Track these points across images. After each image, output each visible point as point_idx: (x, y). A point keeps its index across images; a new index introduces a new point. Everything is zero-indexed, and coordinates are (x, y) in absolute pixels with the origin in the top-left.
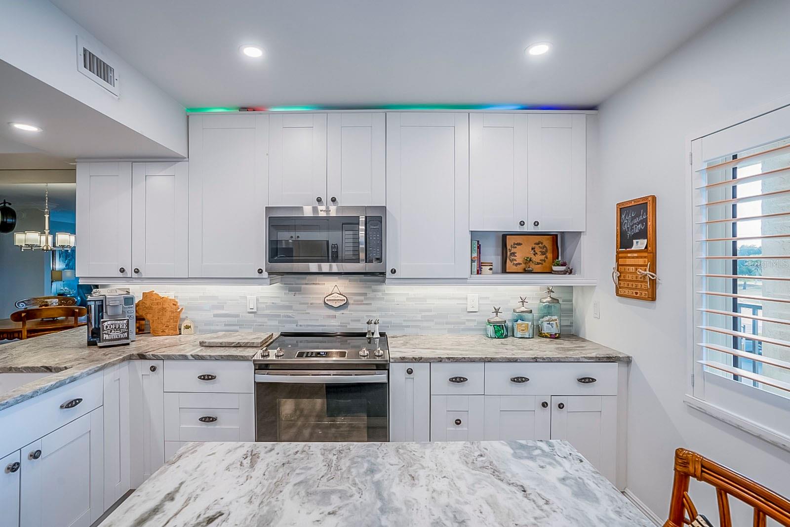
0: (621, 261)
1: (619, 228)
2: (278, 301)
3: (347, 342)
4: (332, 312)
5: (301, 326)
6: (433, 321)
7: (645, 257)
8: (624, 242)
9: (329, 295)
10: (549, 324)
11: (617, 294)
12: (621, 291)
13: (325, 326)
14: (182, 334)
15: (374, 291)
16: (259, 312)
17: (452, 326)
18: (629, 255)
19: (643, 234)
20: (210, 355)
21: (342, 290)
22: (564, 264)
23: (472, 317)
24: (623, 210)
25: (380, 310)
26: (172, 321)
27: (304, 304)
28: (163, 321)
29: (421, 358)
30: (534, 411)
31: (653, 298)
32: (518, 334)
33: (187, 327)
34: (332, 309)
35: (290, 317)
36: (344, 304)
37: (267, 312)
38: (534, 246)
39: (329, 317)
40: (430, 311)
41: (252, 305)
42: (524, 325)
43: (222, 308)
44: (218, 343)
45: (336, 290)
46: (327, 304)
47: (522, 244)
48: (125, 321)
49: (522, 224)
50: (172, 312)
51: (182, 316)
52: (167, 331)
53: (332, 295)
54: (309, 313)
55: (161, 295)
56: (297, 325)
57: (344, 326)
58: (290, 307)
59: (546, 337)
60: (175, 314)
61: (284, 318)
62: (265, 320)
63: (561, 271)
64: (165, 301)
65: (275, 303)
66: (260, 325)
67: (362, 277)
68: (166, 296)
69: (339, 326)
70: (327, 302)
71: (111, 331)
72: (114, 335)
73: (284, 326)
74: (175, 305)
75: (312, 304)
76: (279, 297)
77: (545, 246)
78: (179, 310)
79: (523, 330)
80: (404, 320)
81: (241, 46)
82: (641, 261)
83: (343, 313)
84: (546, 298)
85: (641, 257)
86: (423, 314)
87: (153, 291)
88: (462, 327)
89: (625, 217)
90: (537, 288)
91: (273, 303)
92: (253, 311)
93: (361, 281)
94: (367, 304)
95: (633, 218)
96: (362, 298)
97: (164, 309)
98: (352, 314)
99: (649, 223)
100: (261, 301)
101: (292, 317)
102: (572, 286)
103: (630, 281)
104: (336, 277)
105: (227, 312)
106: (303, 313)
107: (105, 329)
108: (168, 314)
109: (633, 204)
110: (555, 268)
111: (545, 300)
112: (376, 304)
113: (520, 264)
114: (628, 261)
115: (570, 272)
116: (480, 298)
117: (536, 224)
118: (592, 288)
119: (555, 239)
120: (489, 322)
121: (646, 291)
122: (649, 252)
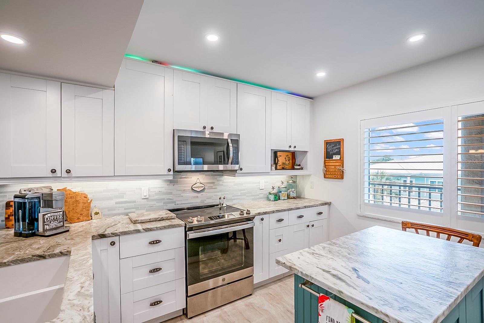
0: (326, 164)
1: (325, 150)
2: (163, 190)
3: (204, 211)
4: (196, 194)
5: (178, 204)
6: (245, 195)
7: (339, 162)
8: (328, 156)
9: (195, 184)
10: (293, 192)
11: (325, 177)
12: (327, 176)
13: (192, 203)
14: (93, 218)
15: (218, 181)
16: (150, 198)
17: (253, 197)
18: (331, 161)
19: (339, 153)
20: (156, 227)
21: (202, 181)
22: (299, 165)
23: (261, 192)
24: (327, 143)
25: (220, 191)
26: (84, 210)
27: (180, 190)
28: (78, 211)
29: (266, 212)
30: (304, 230)
31: (343, 178)
32: (282, 198)
33: (97, 213)
34: (195, 193)
35: (171, 199)
36: (203, 189)
37: (156, 197)
38: (286, 157)
39: (194, 197)
40: (244, 190)
41: (145, 194)
42: (284, 194)
43: (123, 197)
44: (147, 220)
45: (198, 181)
46: (194, 190)
47: (281, 156)
48: (61, 213)
49: (290, 147)
50: (84, 203)
51: (92, 205)
52: (81, 218)
53: (196, 185)
54: (182, 196)
55: (74, 190)
56: (175, 204)
57: (203, 202)
58: (171, 193)
59: (292, 198)
60: (86, 205)
61: (167, 201)
62: (155, 203)
63: (299, 169)
64: (77, 195)
65: (161, 191)
66: (151, 207)
67: (212, 173)
68: (77, 191)
69: (200, 202)
70: (193, 189)
71: (50, 222)
72: (53, 225)
73: (167, 206)
74: (86, 197)
75: (184, 190)
76: (162, 187)
77: (289, 157)
78: (89, 201)
79: (284, 196)
80: (233, 196)
81: (206, 35)
82: (337, 164)
83: (202, 195)
84: (290, 181)
85: (337, 162)
86: (242, 192)
87: (66, 188)
88: (258, 197)
89: (329, 146)
90: (285, 176)
91: (160, 191)
92: (146, 197)
93: (212, 175)
94: (214, 188)
95: (333, 147)
96: (212, 185)
97: (77, 201)
98: (207, 194)
99: (341, 149)
100: (151, 190)
101: (172, 200)
102: (297, 175)
103: (332, 172)
104: (198, 174)
105: (127, 200)
106: (179, 196)
107: (46, 221)
108: (81, 205)
109: (333, 141)
110: (295, 167)
111: (290, 182)
112: (219, 188)
113: (281, 165)
114: (331, 164)
115: (302, 169)
116: (265, 182)
117: (295, 147)
118: (309, 176)
119: (293, 154)
120: (270, 194)
121: (340, 175)
122: (342, 160)
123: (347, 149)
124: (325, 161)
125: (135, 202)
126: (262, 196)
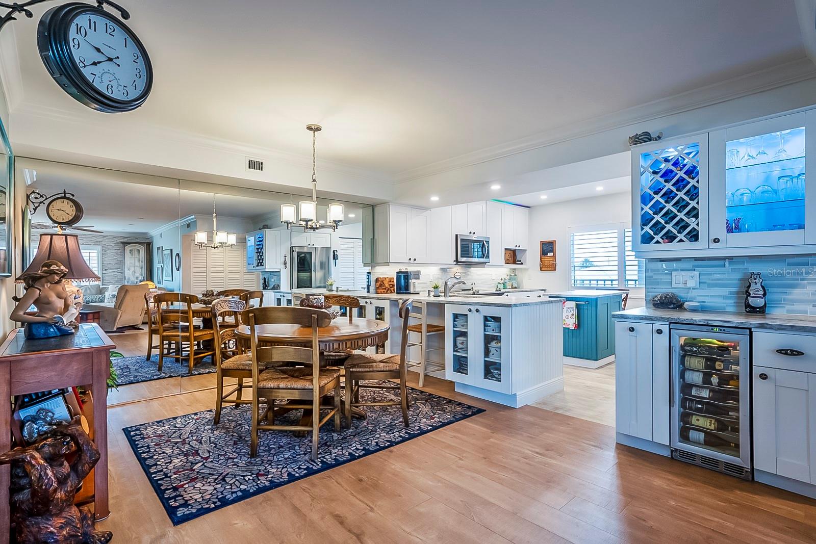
0: (542, 260)
1: (541, 249)
2: (439, 276)
7: (553, 258)
8: (544, 253)
9: (456, 273)
10: (515, 283)
11: (541, 270)
12: (543, 269)
15: (468, 271)
16: (433, 281)
18: (546, 257)
19: (552, 251)
22: (520, 261)
23: (494, 282)
24: (543, 244)
31: (555, 270)
32: (508, 287)
36: (460, 277)
41: (431, 278)
42: (510, 284)
45: (457, 271)
46: (455, 277)
47: (509, 253)
49: (516, 246)
59: (514, 288)
63: (519, 263)
77: (513, 254)
79: (510, 286)
82: (551, 259)
84: (512, 273)
88: (491, 286)
89: (544, 246)
90: (509, 269)
92: (431, 281)
93: (462, 267)
95: (547, 246)
96: (464, 274)
99: (554, 248)
100: (435, 276)
102: (517, 269)
103: (546, 265)
109: (547, 242)
110: (516, 262)
111: (512, 275)
112: (468, 277)
114: (546, 260)
115: (522, 264)
116: (495, 274)
117: (519, 246)
118: (527, 269)
119: (514, 252)
120: (499, 283)
121: (553, 268)
122: (554, 256)
123: (558, 248)
124: (541, 257)
125: (426, 283)
126: (493, 285)
